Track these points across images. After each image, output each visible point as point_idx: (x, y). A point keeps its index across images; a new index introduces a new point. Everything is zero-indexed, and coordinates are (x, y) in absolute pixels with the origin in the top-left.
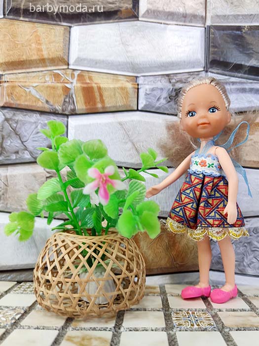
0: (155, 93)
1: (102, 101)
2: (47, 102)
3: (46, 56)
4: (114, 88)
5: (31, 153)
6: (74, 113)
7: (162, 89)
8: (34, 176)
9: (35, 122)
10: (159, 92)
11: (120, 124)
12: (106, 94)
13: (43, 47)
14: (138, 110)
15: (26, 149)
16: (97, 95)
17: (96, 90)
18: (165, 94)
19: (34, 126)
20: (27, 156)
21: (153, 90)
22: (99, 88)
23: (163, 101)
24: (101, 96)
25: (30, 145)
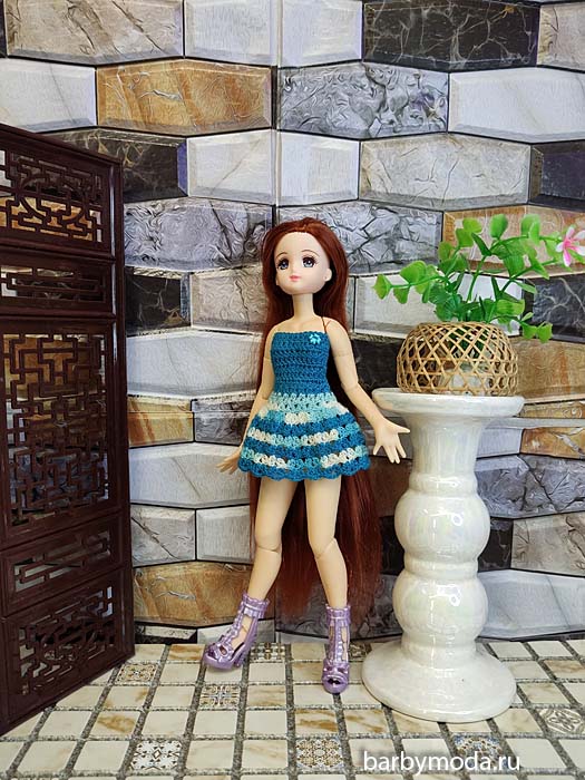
0: (213, 424)
1: (152, 436)
4: (165, 420)
7: (221, 420)
10: (219, 423)
11: (173, 459)
12: (155, 427)
14: (194, 441)
16: (145, 429)
17: (143, 424)
18: (225, 426)
21: (211, 421)
22: (147, 421)
23: (224, 432)
24: (150, 429)
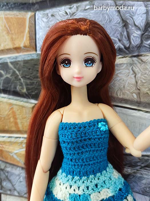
3: (21, 129)
13: (19, 121)
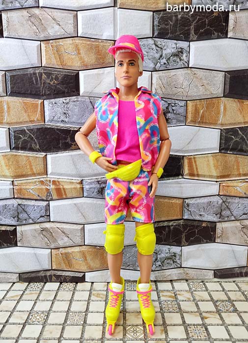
0: (91, 190)
1: (66, 194)
2: (38, 196)
4: (71, 188)
5: (33, 220)
6: (52, 200)
8: (35, 230)
9: (33, 205)
10: (93, 189)
11: (75, 204)
14: (83, 197)
15: (30, 218)
16: (63, 191)
17: (62, 189)
18: (96, 190)
19: (33, 207)
20: (31, 221)
21: (90, 188)
22: (64, 189)
23: (95, 193)
24: (65, 192)
25: (32, 216)
